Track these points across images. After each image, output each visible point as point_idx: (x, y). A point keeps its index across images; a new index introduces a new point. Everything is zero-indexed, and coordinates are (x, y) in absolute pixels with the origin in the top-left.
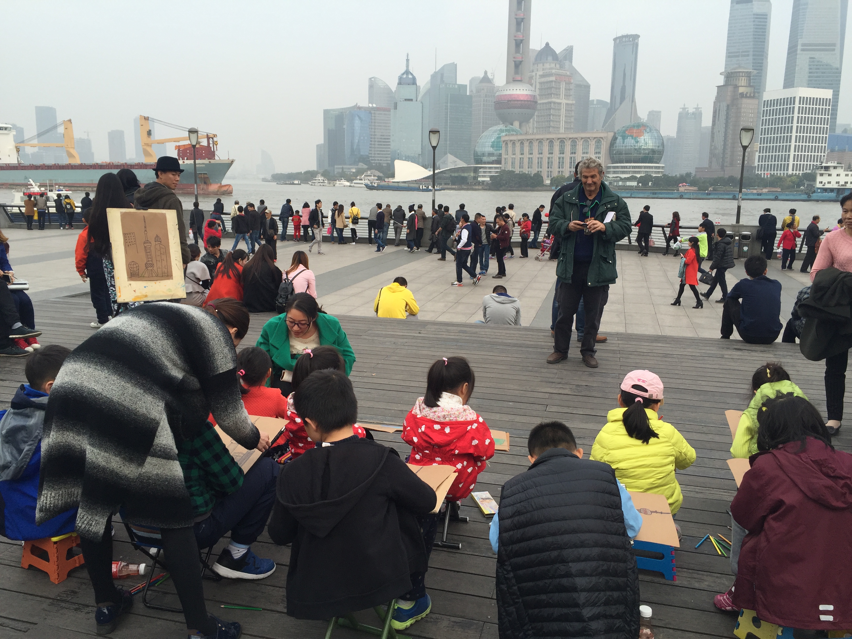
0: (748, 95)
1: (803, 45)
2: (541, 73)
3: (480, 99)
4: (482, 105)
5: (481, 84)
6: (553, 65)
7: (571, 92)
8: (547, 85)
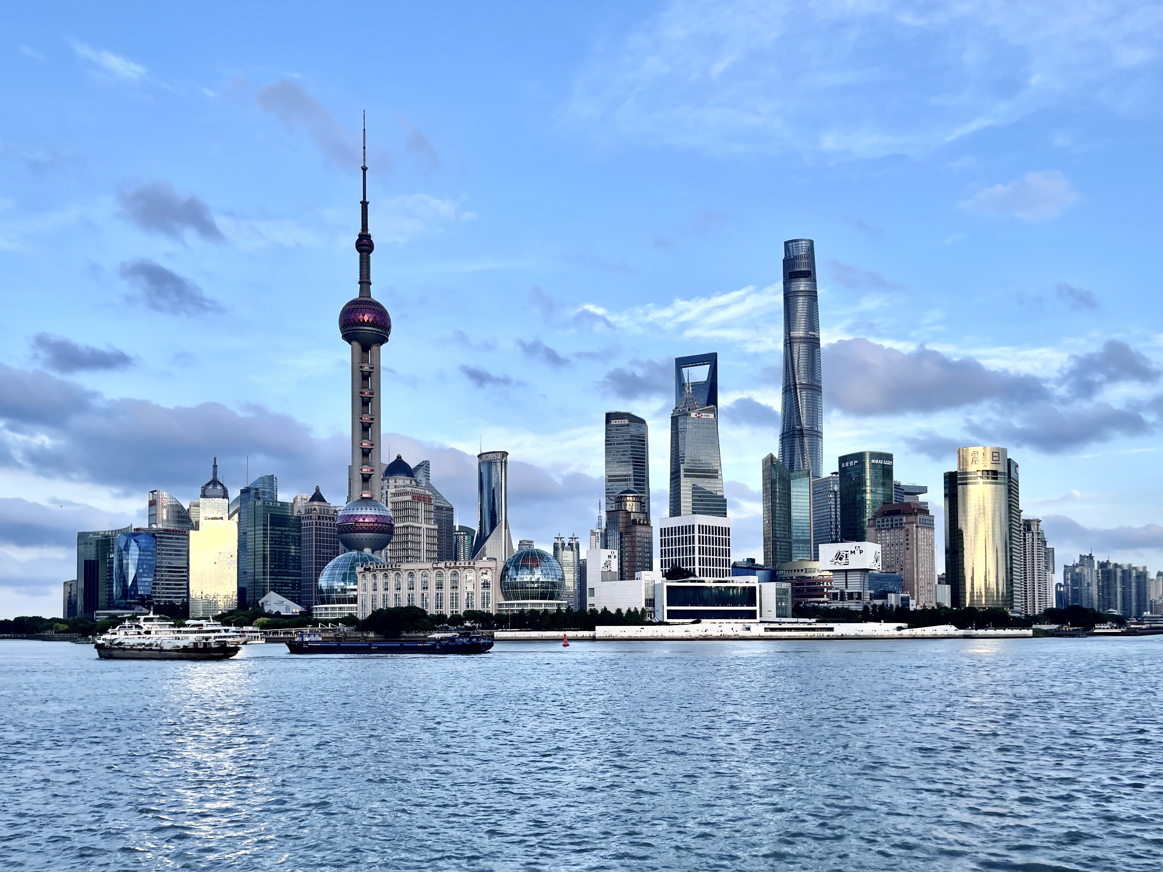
0: (642, 522)
1: (686, 470)
2: (392, 490)
3: (311, 521)
4: (314, 529)
5: (311, 503)
6: (408, 482)
7: (432, 515)
8: (401, 506)
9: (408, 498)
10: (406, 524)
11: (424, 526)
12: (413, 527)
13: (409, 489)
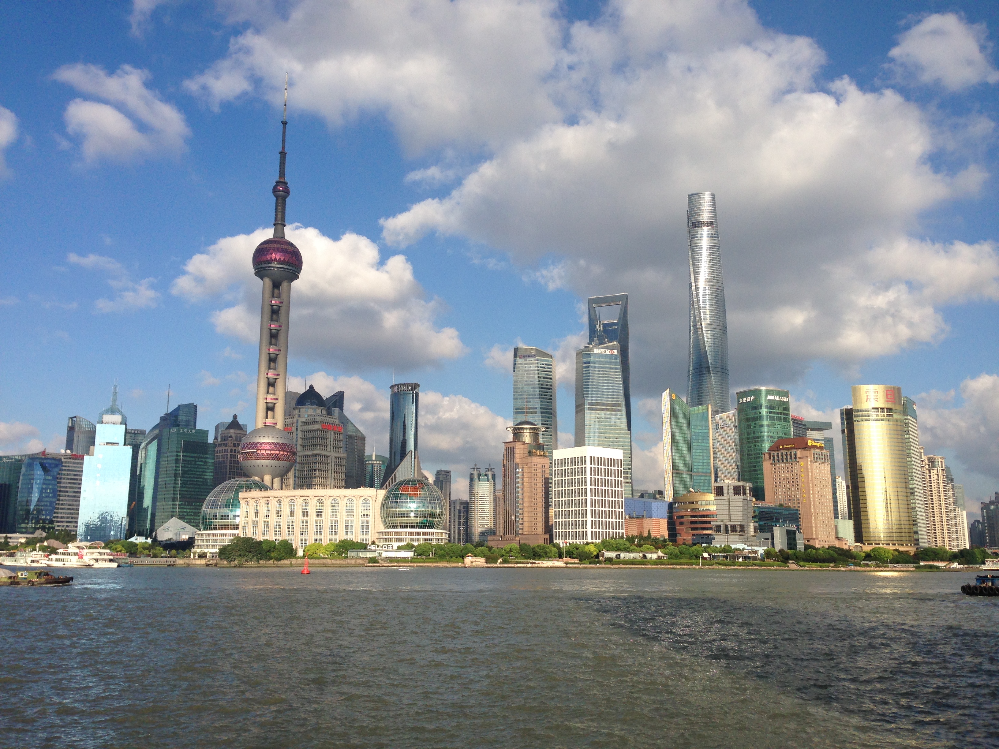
0: (538, 453)
1: (591, 404)
2: (303, 419)
3: (226, 448)
4: (229, 456)
5: (228, 431)
6: (319, 412)
7: (341, 444)
8: (311, 435)
9: (317, 427)
10: (315, 452)
11: (333, 454)
12: (320, 455)
13: (318, 418)
